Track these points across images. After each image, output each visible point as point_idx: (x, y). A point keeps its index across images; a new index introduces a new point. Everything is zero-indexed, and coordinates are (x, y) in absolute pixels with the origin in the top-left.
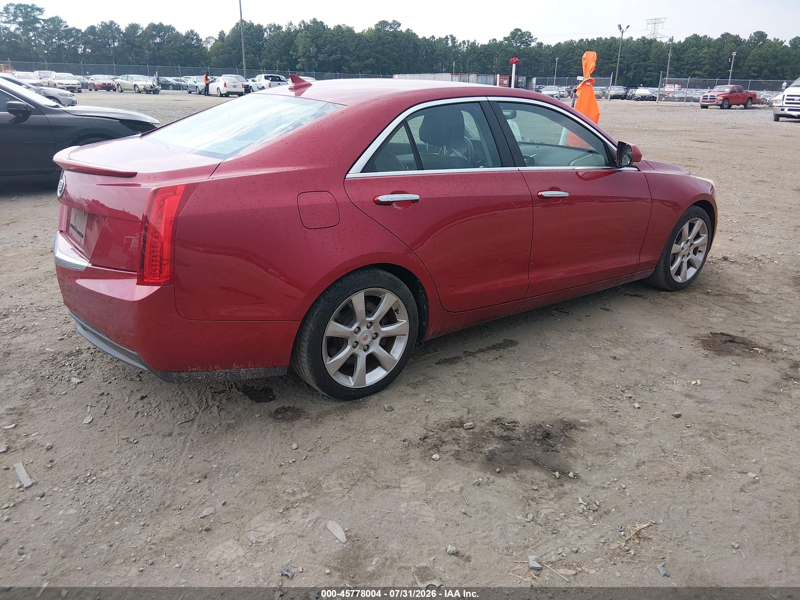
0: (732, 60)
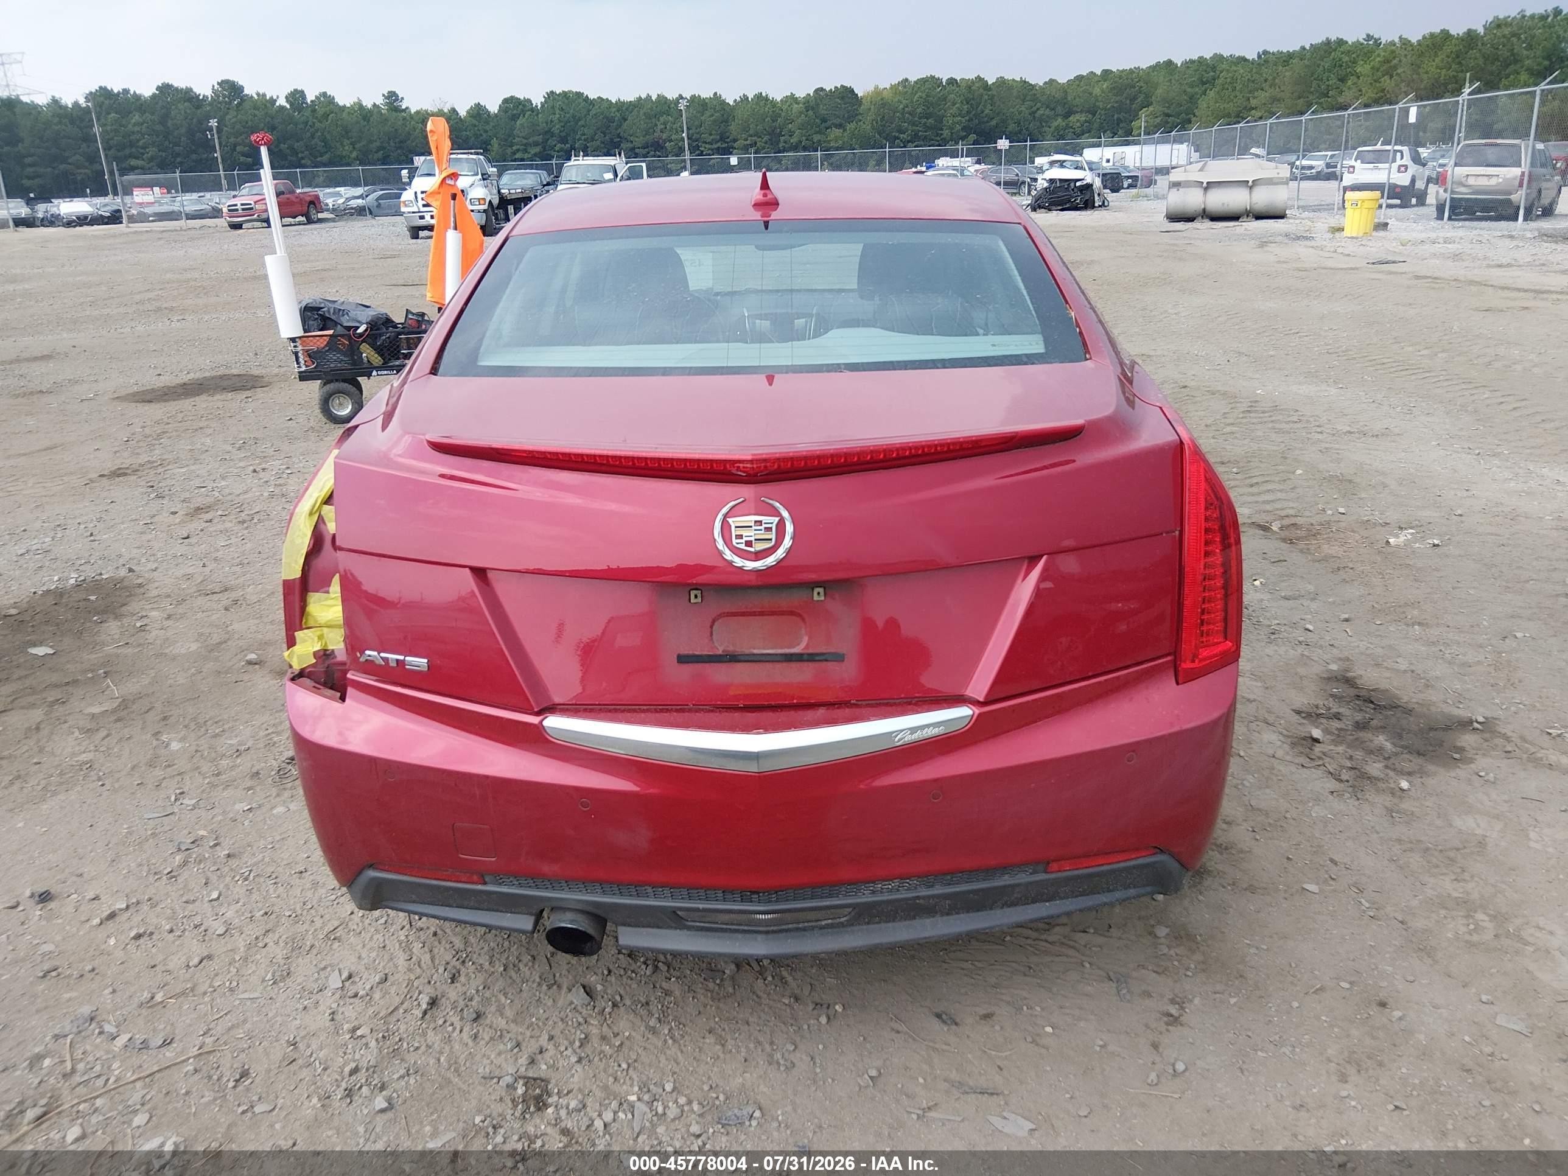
0: (212, 135)
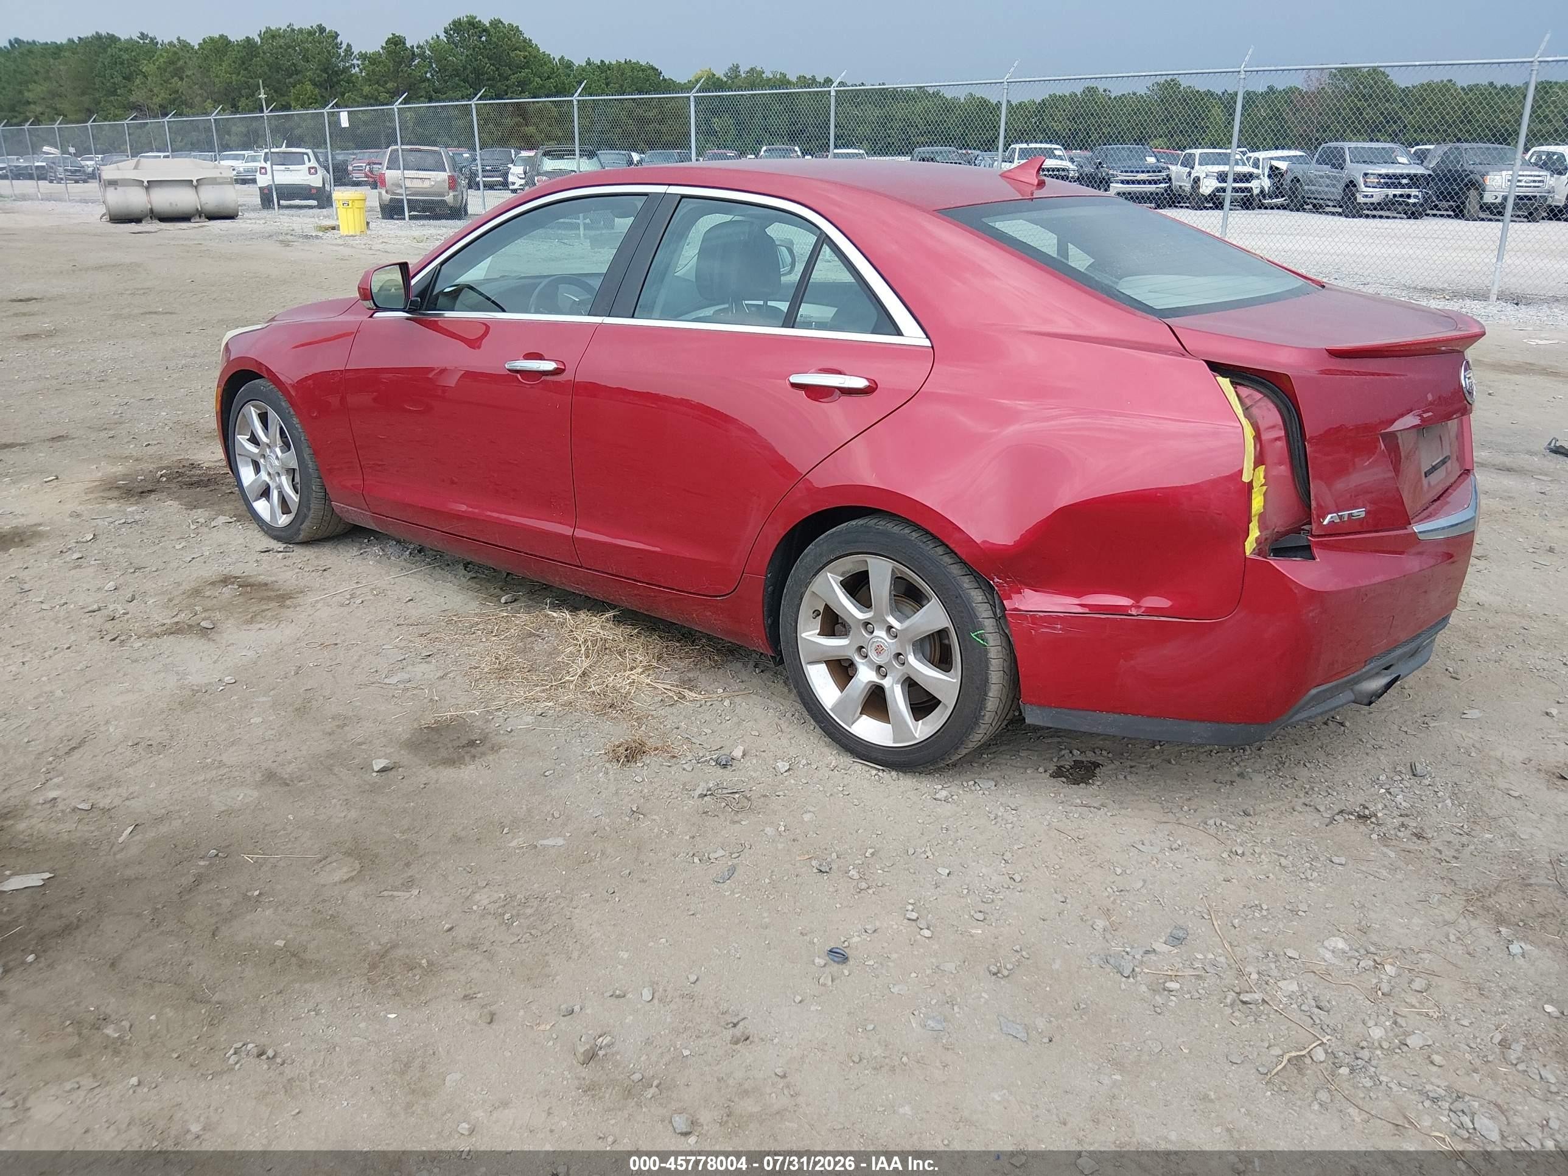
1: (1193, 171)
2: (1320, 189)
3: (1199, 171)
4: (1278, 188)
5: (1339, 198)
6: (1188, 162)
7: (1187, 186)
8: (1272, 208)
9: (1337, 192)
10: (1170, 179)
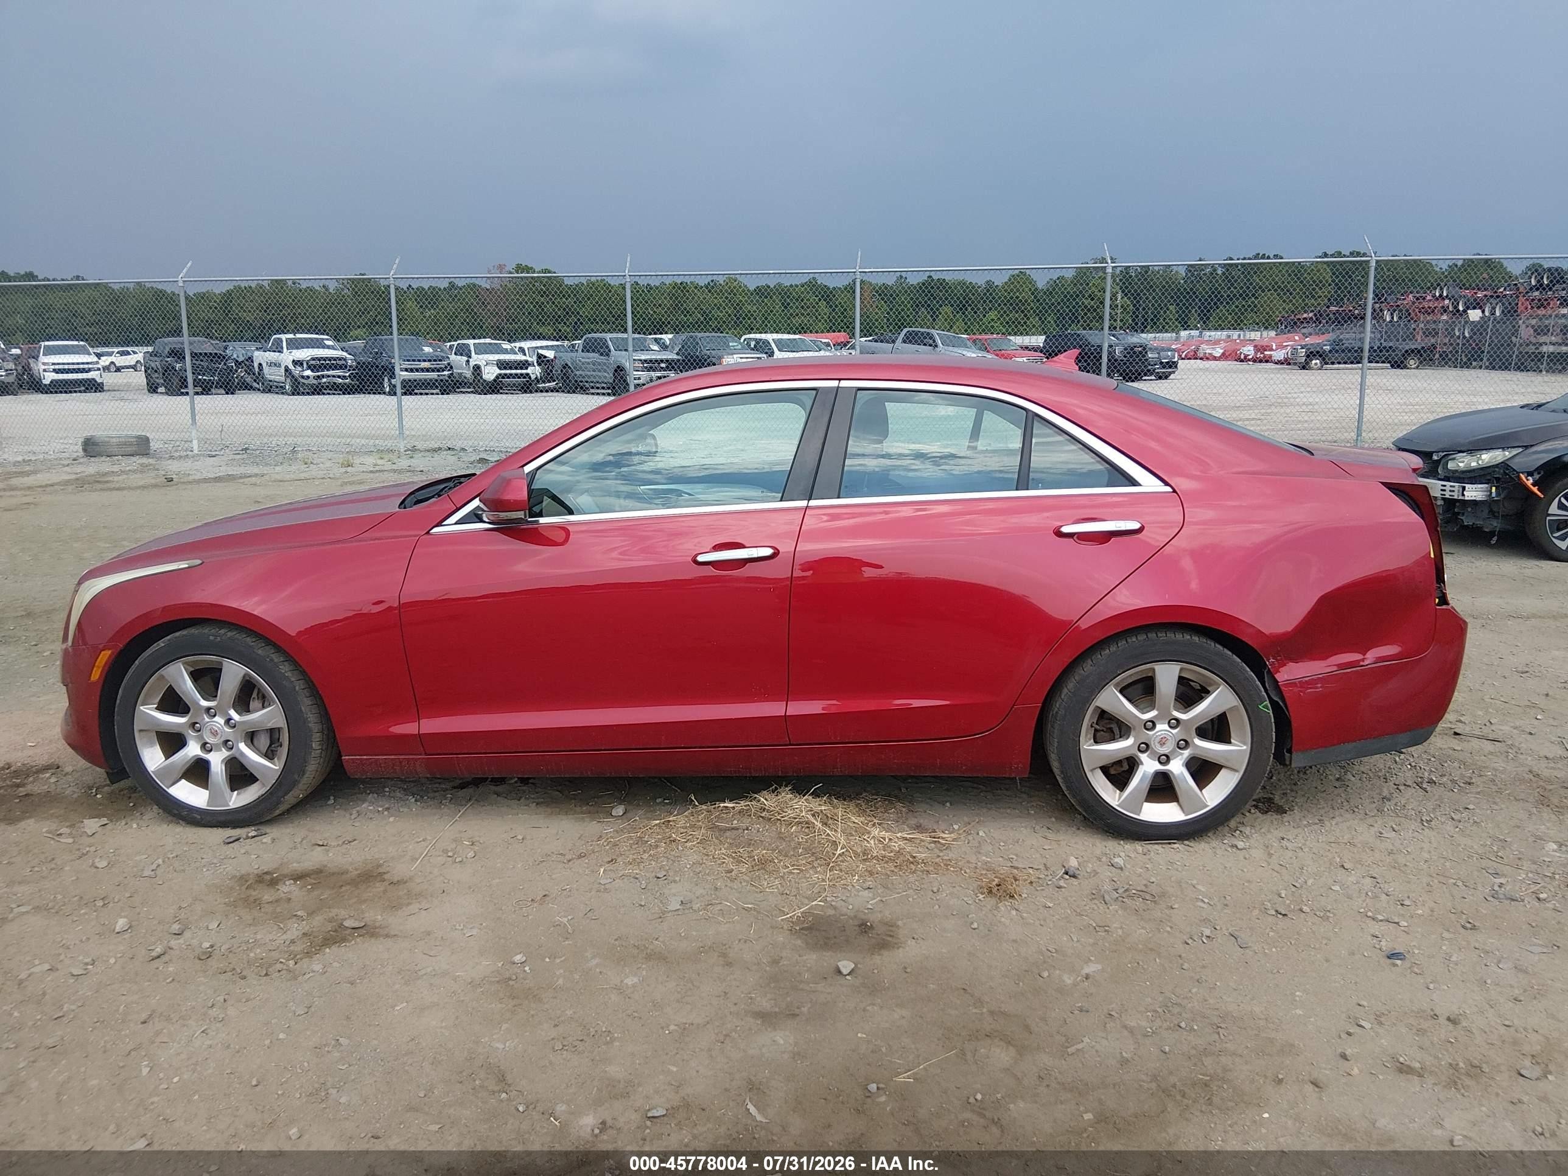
1: (471, 360)
2: (589, 373)
3: (476, 359)
4: (549, 374)
5: (611, 381)
6: (463, 351)
7: (468, 374)
8: (547, 391)
9: (609, 377)
10: (451, 367)
